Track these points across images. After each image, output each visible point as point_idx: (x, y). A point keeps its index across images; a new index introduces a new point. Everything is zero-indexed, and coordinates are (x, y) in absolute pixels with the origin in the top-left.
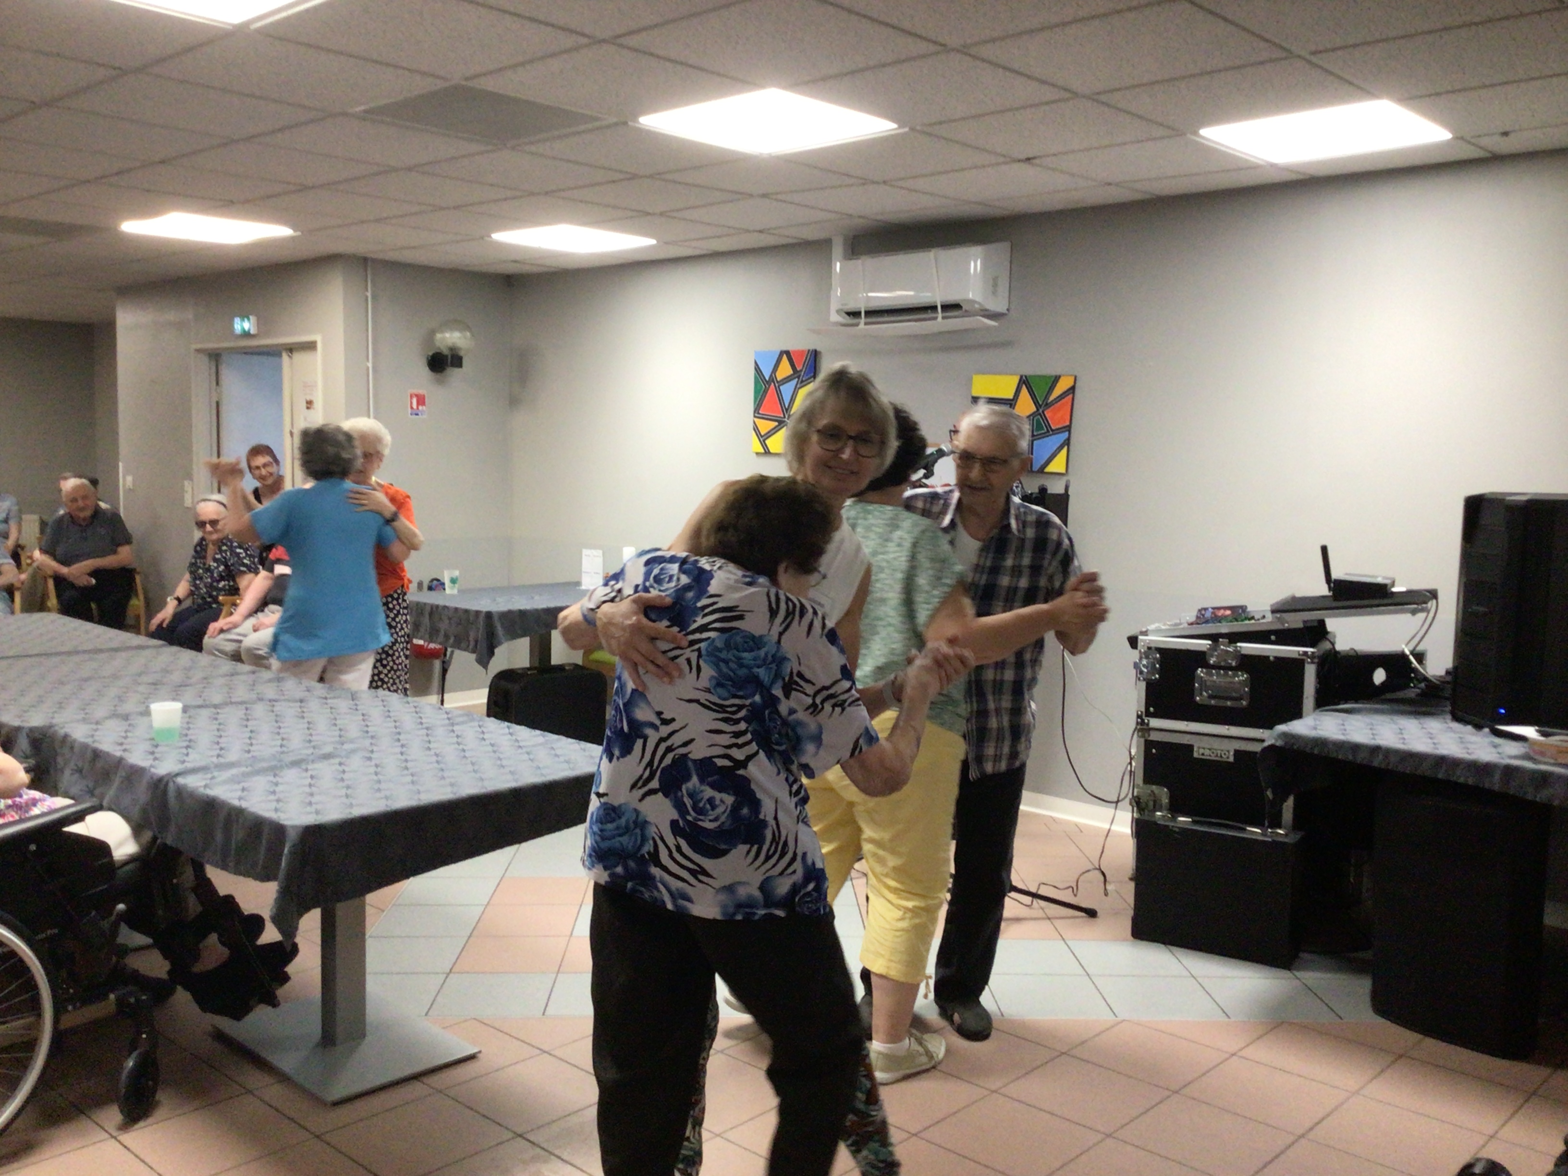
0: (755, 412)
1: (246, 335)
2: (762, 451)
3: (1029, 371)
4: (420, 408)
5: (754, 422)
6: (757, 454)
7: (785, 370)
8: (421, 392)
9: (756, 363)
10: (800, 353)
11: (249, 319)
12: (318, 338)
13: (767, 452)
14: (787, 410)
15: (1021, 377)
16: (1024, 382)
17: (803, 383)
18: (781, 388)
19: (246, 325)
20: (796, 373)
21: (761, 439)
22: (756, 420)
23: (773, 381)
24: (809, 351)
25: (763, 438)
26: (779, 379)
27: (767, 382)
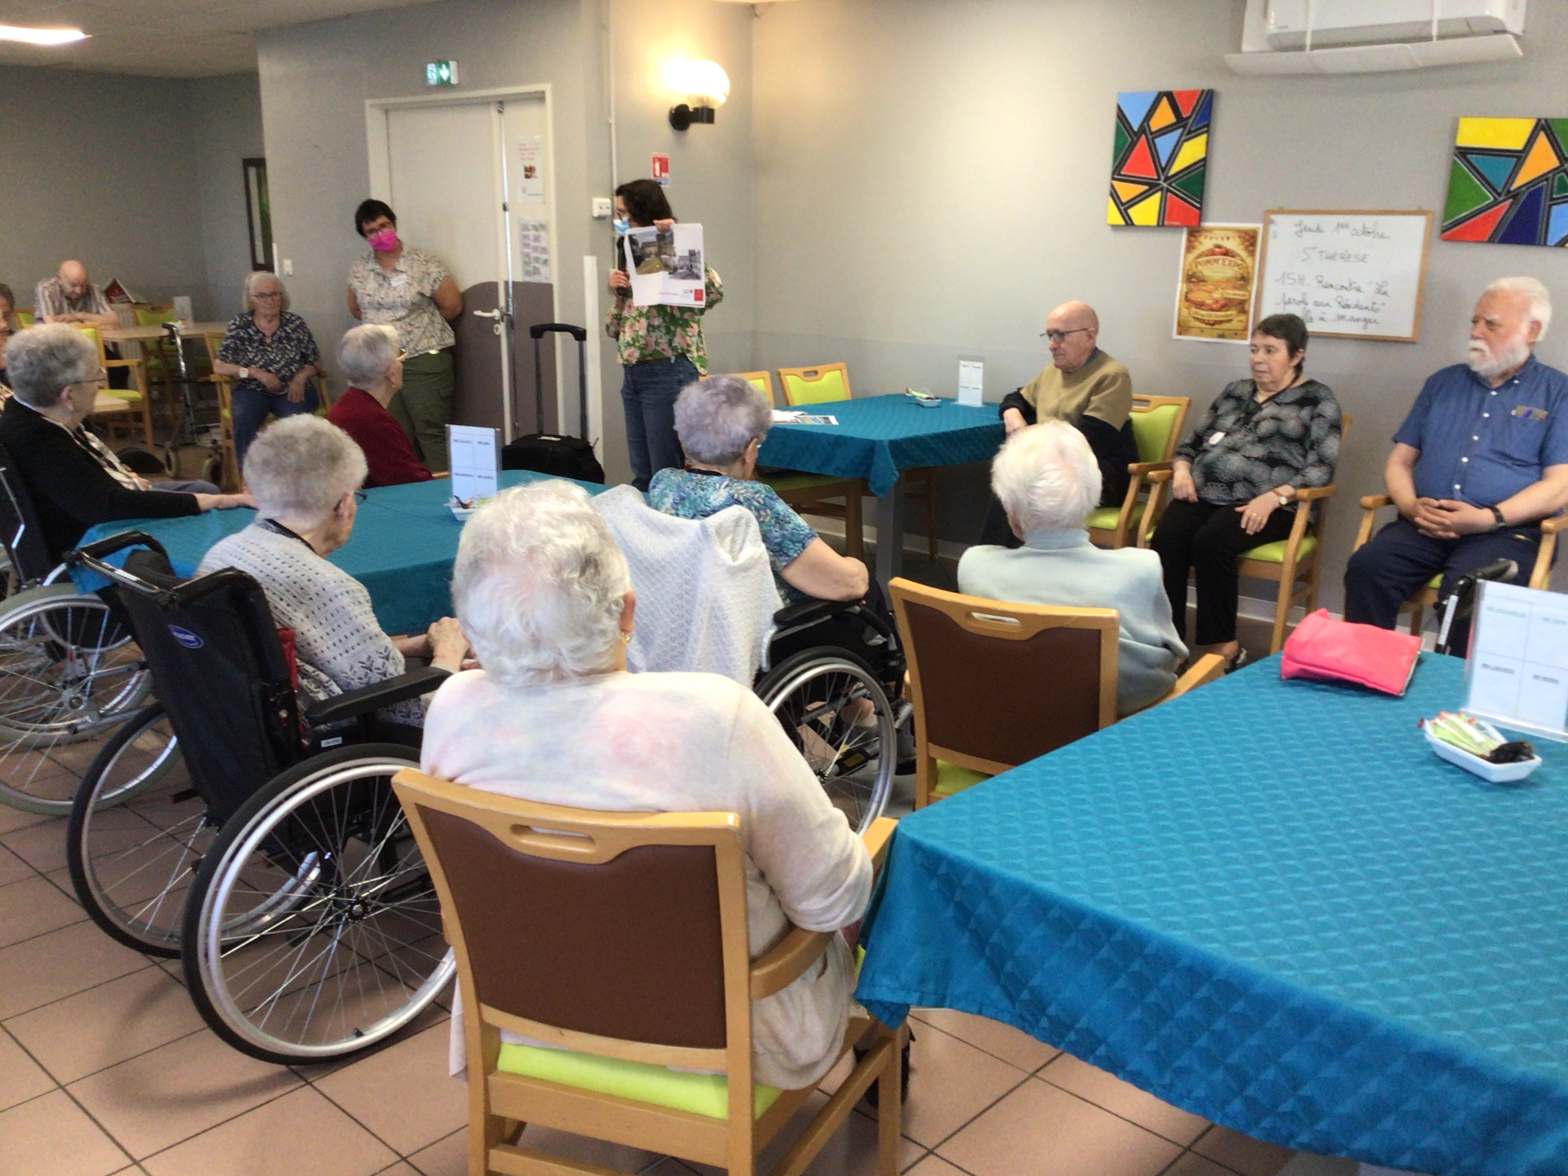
0: (1114, 173)
1: (444, 85)
2: (1122, 222)
3: (1551, 112)
4: (664, 175)
5: (1112, 186)
6: (1115, 227)
7: (1164, 116)
8: (664, 154)
9: (1119, 108)
10: (1189, 94)
11: (448, 66)
12: (547, 88)
13: (1129, 223)
14: (1163, 170)
15: (1539, 120)
16: (1543, 129)
17: (1191, 134)
18: (1157, 141)
19: (445, 73)
20: (1181, 121)
21: (1122, 208)
22: (1115, 183)
23: (1144, 132)
24: (1203, 92)
25: (1124, 207)
26: (1154, 129)
27: (1135, 133)
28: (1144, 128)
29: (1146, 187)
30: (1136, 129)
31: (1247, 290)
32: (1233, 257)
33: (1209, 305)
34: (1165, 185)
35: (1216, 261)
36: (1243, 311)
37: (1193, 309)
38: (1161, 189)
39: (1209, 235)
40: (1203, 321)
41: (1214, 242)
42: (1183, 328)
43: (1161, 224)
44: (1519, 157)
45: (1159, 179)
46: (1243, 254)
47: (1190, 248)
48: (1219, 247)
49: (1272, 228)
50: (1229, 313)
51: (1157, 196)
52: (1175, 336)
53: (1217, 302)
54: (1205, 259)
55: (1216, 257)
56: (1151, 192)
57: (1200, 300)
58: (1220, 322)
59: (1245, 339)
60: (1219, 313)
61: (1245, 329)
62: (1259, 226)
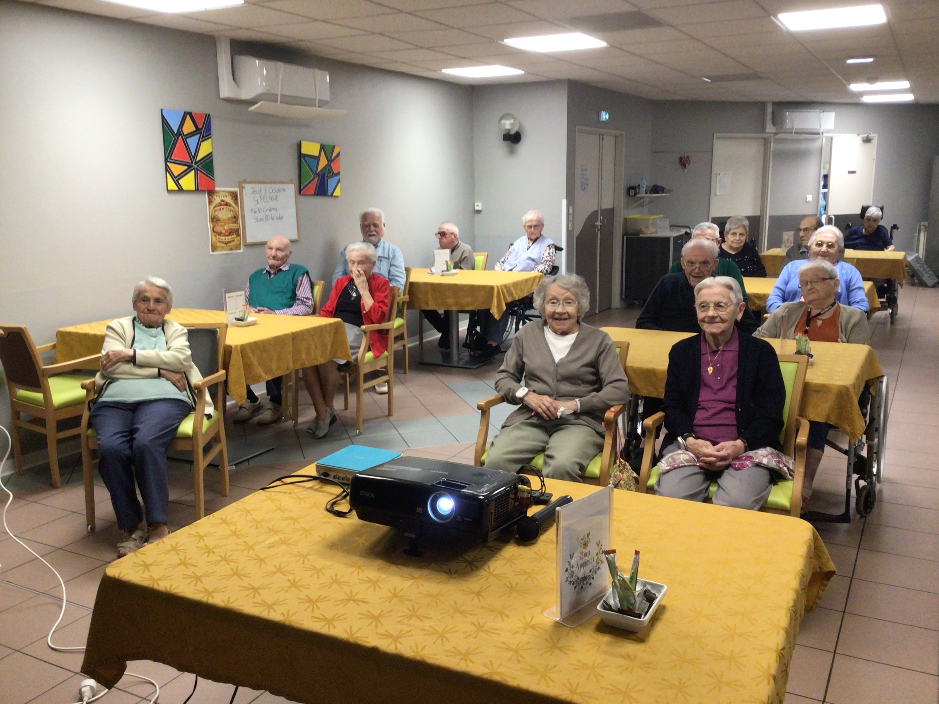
0: (167, 159)
5: (167, 166)
6: (169, 191)
7: (189, 127)
9: (164, 118)
10: (201, 115)
13: (180, 190)
14: (193, 157)
15: (321, 144)
16: (322, 148)
17: (204, 138)
18: (188, 140)
20: (198, 130)
21: (175, 180)
22: (168, 164)
23: (180, 134)
24: (206, 115)
25: (177, 179)
26: (185, 133)
27: (176, 135)
28: (180, 133)
29: (186, 167)
30: (176, 132)
31: (237, 224)
32: (230, 206)
33: (224, 233)
34: (196, 166)
35: (223, 209)
36: (238, 235)
37: (218, 237)
38: (194, 169)
39: (218, 195)
40: (223, 242)
41: (220, 198)
42: (214, 248)
43: (197, 190)
44: (318, 158)
45: (192, 163)
46: (234, 205)
47: (210, 202)
48: (223, 201)
49: (244, 191)
50: (233, 236)
51: (193, 172)
52: (211, 253)
53: (227, 231)
54: (218, 208)
55: (223, 207)
56: (189, 170)
57: (219, 231)
58: (230, 242)
59: (240, 249)
60: (229, 237)
61: (240, 244)
62: (237, 189)
